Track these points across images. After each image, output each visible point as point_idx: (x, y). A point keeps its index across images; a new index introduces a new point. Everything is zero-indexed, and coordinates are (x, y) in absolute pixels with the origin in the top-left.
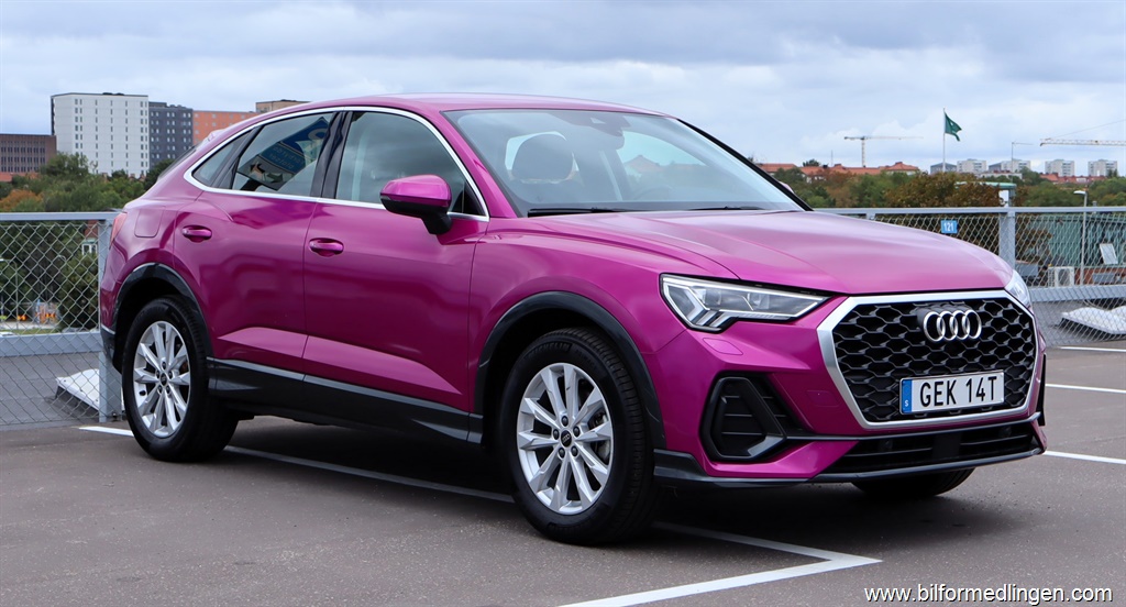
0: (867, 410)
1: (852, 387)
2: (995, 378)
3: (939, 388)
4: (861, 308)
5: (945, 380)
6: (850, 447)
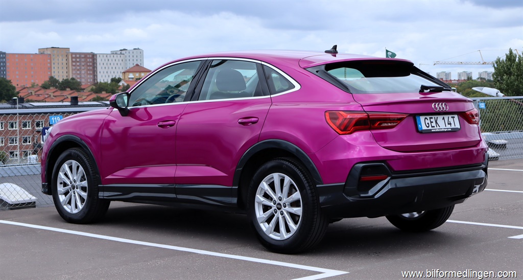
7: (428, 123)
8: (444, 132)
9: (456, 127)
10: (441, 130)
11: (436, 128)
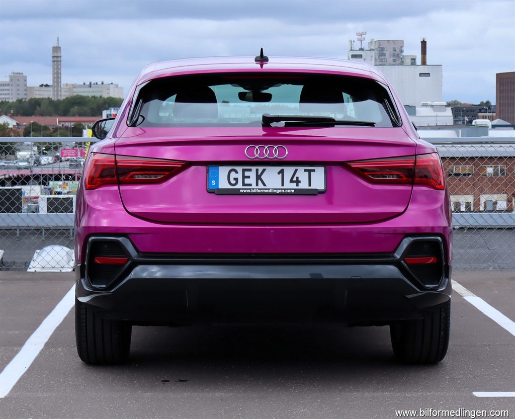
7: (236, 179)
8: (275, 194)
9: (312, 187)
10: (267, 191)
11: (254, 186)
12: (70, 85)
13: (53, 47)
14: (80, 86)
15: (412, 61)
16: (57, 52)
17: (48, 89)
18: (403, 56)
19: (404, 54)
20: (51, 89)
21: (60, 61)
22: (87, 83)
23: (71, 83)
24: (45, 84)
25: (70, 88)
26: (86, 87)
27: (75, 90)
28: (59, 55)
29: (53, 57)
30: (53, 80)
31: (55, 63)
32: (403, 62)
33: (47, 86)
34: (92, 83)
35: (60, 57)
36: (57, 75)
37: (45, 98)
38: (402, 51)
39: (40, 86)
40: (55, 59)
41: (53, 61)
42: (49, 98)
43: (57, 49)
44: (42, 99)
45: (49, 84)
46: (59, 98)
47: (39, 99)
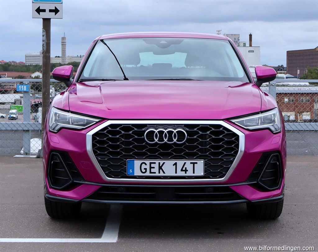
0: (107, 172)
1: (99, 161)
2: (196, 163)
3: (152, 165)
4: (111, 126)
5: (157, 162)
6: (98, 188)
12: (70, 56)
13: (62, 38)
14: (75, 57)
15: (244, 45)
16: (64, 40)
17: (59, 58)
18: (239, 42)
19: (240, 41)
20: (61, 58)
21: (65, 45)
22: (79, 56)
23: (71, 56)
24: (58, 56)
25: (70, 58)
26: (78, 58)
27: (73, 59)
28: (65, 41)
29: (62, 42)
30: (62, 54)
31: (63, 45)
32: (239, 45)
33: (59, 57)
34: (82, 56)
35: (65, 42)
36: (64, 51)
37: (58, 63)
38: (239, 40)
39: (55, 57)
40: (63, 43)
41: (62, 45)
42: (60, 63)
43: (63, 38)
44: (57, 63)
45: (60, 56)
46: (65, 63)
47: (55, 63)
